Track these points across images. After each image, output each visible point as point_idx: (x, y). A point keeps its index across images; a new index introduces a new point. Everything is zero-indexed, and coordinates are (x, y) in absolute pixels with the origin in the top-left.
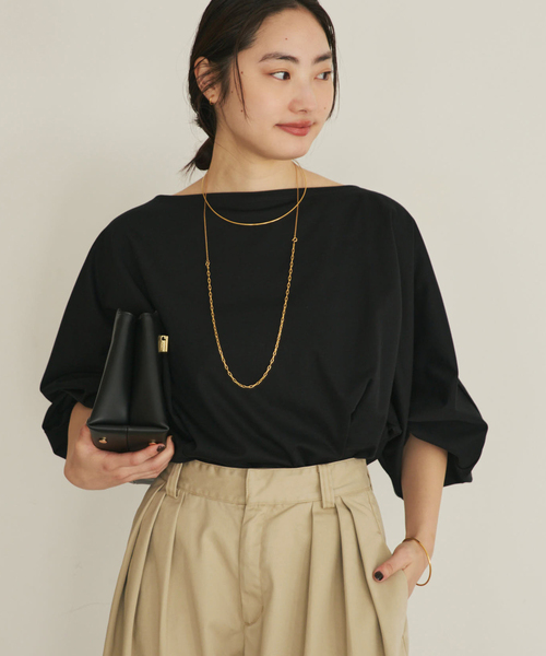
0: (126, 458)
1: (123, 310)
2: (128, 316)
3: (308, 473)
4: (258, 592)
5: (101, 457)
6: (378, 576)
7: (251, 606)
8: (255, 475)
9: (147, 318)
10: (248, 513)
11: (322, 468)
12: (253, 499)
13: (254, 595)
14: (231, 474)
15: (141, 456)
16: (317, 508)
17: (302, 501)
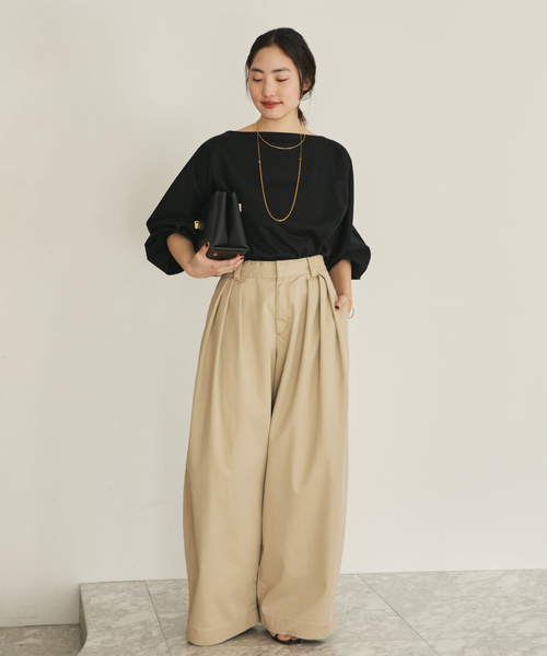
0: (224, 262)
2: (225, 194)
3: (303, 261)
4: (286, 318)
6: (337, 307)
7: (282, 326)
8: (281, 264)
9: (234, 195)
10: (279, 283)
11: (309, 259)
12: (280, 276)
13: (283, 320)
14: (268, 265)
15: (232, 261)
16: (309, 277)
17: (302, 274)
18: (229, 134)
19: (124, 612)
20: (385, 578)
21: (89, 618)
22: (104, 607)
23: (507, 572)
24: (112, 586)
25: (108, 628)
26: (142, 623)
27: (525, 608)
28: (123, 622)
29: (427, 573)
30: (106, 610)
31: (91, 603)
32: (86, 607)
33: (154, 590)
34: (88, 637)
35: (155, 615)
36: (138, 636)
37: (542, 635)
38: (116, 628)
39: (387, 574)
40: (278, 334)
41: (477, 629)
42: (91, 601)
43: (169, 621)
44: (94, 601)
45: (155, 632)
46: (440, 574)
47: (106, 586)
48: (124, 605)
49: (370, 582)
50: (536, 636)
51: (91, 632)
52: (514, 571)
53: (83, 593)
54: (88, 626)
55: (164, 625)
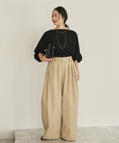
0: (49, 59)
1: (50, 43)
5: (46, 58)
7: (63, 71)
8: (63, 58)
9: (53, 45)
12: (63, 60)
14: (60, 58)
17: (68, 60)
18: (51, 30)
19: (24, 136)
20: (82, 128)
21: (16, 137)
22: (19, 135)
23: (109, 127)
24: (21, 130)
25: (20, 139)
26: (27, 138)
27: (112, 134)
28: (23, 138)
29: (91, 127)
30: (20, 135)
31: (16, 134)
32: (15, 135)
33: (30, 131)
34: (15, 141)
35: (30, 136)
36: (26, 141)
37: (116, 140)
38: (22, 139)
39: (82, 127)
40: (62, 73)
41: (102, 139)
42: (16, 133)
43: (33, 137)
44: (17, 133)
45: (30, 140)
46: (94, 127)
47: (20, 130)
48: (24, 134)
49: (78, 129)
50: (115, 140)
51: (16, 140)
52: (110, 127)
53: (15, 132)
54: (15, 139)
55: (32, 138)
